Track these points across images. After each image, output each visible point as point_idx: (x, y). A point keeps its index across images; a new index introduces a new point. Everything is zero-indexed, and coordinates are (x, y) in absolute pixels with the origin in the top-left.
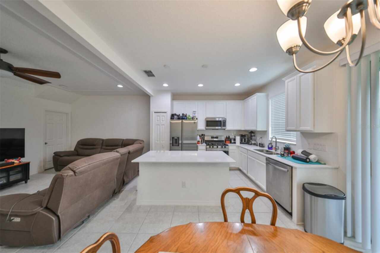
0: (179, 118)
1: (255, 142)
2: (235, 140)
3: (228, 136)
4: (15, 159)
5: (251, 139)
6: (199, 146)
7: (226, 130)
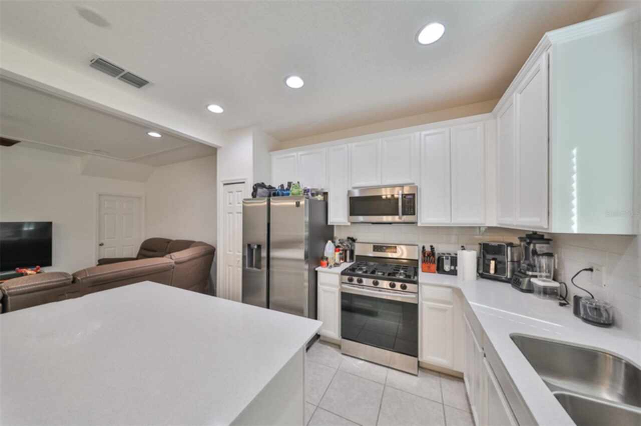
0: (273, 193)
1: (555, 284)
2: (454, 261)
3: (428, 249)
4: (30, 269)
5: (532, 267)
6: (321, 272)
7: (419, 224)
